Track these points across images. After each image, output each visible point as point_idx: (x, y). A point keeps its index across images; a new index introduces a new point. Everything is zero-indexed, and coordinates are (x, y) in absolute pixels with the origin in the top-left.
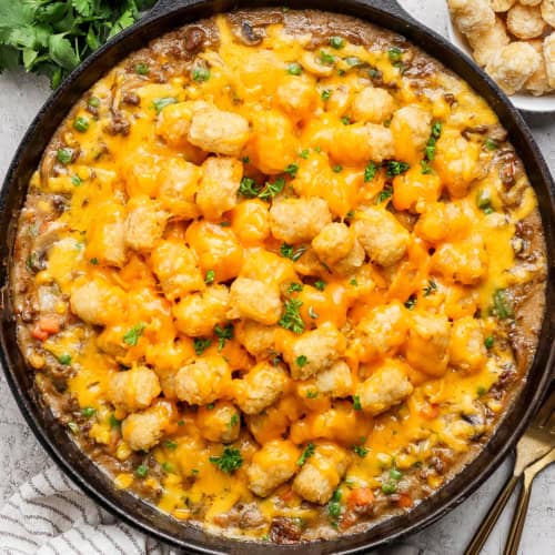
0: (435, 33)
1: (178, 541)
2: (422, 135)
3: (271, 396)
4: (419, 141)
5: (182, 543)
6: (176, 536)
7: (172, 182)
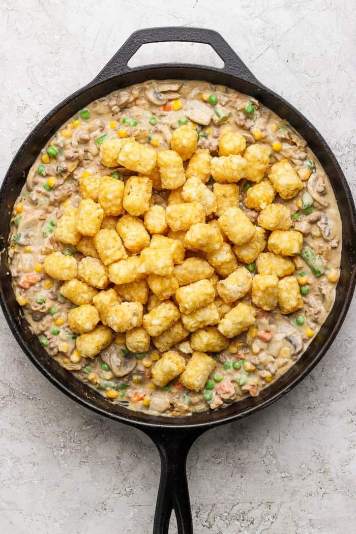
0: (276, 94)
1: (109, 414)
2: (264, 163)
3: (166, 324)
4: (262, 167)
5: (112, 415)
6: (108, 411)
7: (106, 194)
